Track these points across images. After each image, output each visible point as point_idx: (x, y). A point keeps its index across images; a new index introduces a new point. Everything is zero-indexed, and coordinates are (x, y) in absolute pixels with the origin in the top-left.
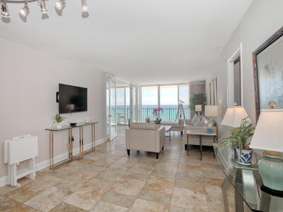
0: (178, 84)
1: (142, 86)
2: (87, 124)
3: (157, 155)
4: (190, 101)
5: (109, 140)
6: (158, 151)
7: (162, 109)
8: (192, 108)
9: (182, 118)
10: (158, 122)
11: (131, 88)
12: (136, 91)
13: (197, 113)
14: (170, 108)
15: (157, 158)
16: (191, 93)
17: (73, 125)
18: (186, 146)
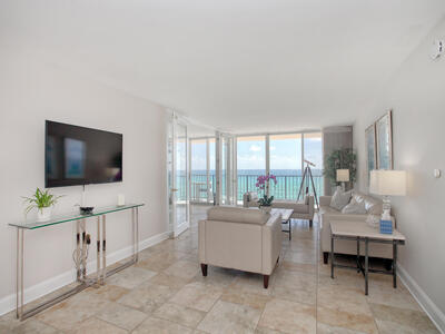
0: (302, 132)
1: (237, 136)
2: (120, 208)
3: (265, 281)
4: (325, 163)
5: (172, 237)
6: (267, 271)
7: (273, 177)
8: (330, 174)
9: (311, 193)
10: (266, 202)
11: (218, 139)
12: (228, 145)
13: (339, 183)
14: (286, 175)
15: (266, 287)
16: (326, 148)
17: (86, 211)
18: (326, 255)
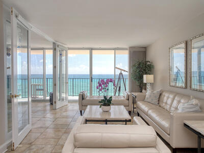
0: (115, 49)
